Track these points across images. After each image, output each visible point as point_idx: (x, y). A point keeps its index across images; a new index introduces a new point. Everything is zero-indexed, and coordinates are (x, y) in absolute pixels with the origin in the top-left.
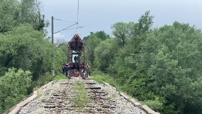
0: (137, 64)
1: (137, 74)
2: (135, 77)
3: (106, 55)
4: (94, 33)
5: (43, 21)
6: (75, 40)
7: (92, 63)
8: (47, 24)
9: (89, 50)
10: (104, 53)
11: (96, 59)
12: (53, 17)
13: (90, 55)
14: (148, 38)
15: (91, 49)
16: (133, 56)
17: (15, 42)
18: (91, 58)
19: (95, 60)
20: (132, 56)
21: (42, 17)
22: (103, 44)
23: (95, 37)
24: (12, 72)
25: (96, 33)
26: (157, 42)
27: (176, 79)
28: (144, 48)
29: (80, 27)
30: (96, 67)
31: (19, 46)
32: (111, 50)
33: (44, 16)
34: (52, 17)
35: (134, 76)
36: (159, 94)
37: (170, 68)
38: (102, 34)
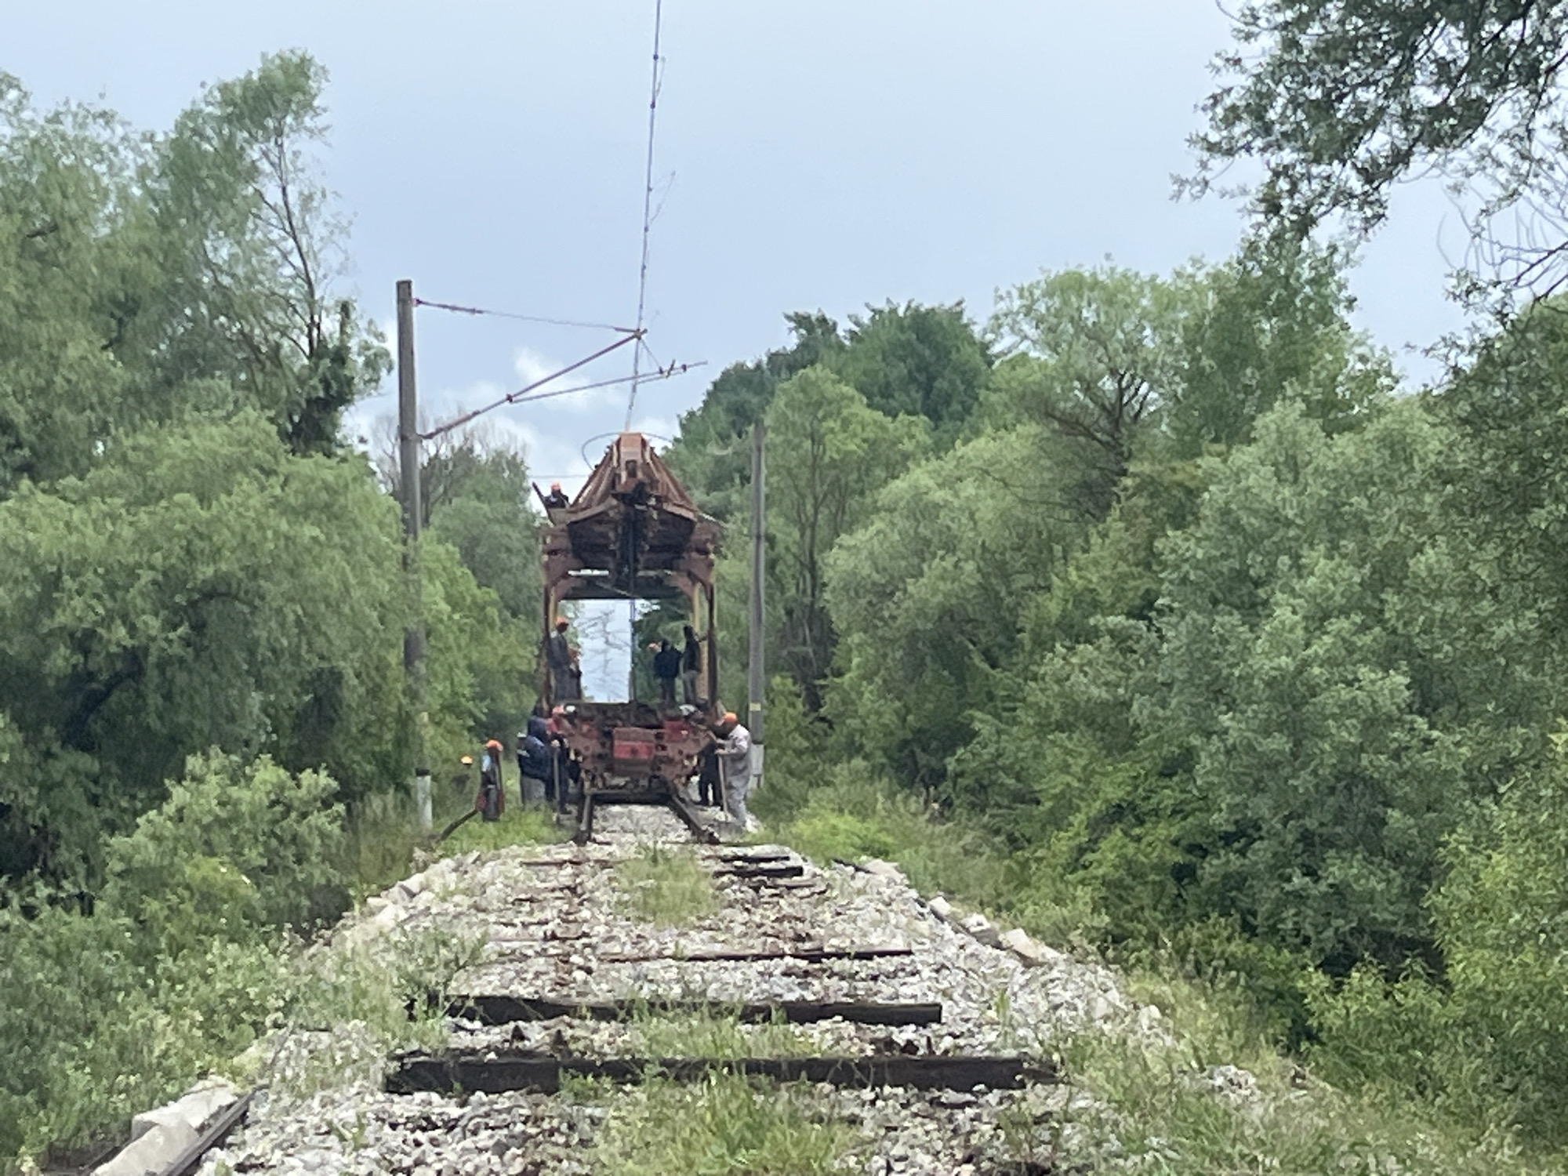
0: (1140, 709)
1: (1136, 787)
2: (1117, 813)
3: (947, 613)
4: (844, 327)
5: (340, 357)
6: (622, 508)
7: (815, 703)
8: (370, 364)
9: (780, 548)
10: (924, 593)
11: (856, 661)
12: (408, 283)
13: (789, 613)
14: (1213, 496)
15: (796, 534)
16: (1120, 638)
17: (165, 558)
18: (799, 649)
19: (839, 674)
20: (1106, 642)
21: (330, 325)
22: (918, 495)
23: (844, 397)
24: (213, 779)
25: (866, 317)
26: (1289, 524)
27: (1394, 814)
28: (1184, 580)
29: (666, 368)
30: (853, 749)
31: (192, 590)
32: (995, 566)
33: (345, 309)
34: (404, 288)
35: (1106, 801)
36: (1273, 930)
37: (1344, 734)
38: (936, 347)
